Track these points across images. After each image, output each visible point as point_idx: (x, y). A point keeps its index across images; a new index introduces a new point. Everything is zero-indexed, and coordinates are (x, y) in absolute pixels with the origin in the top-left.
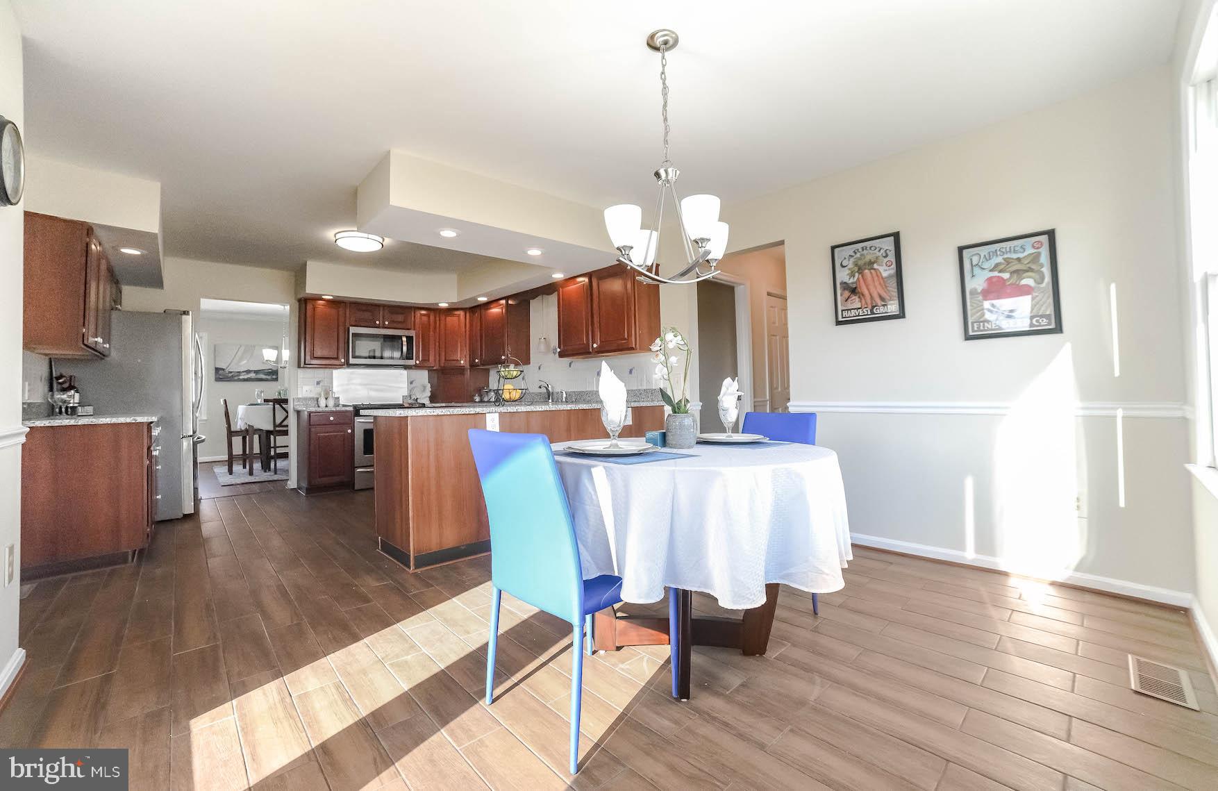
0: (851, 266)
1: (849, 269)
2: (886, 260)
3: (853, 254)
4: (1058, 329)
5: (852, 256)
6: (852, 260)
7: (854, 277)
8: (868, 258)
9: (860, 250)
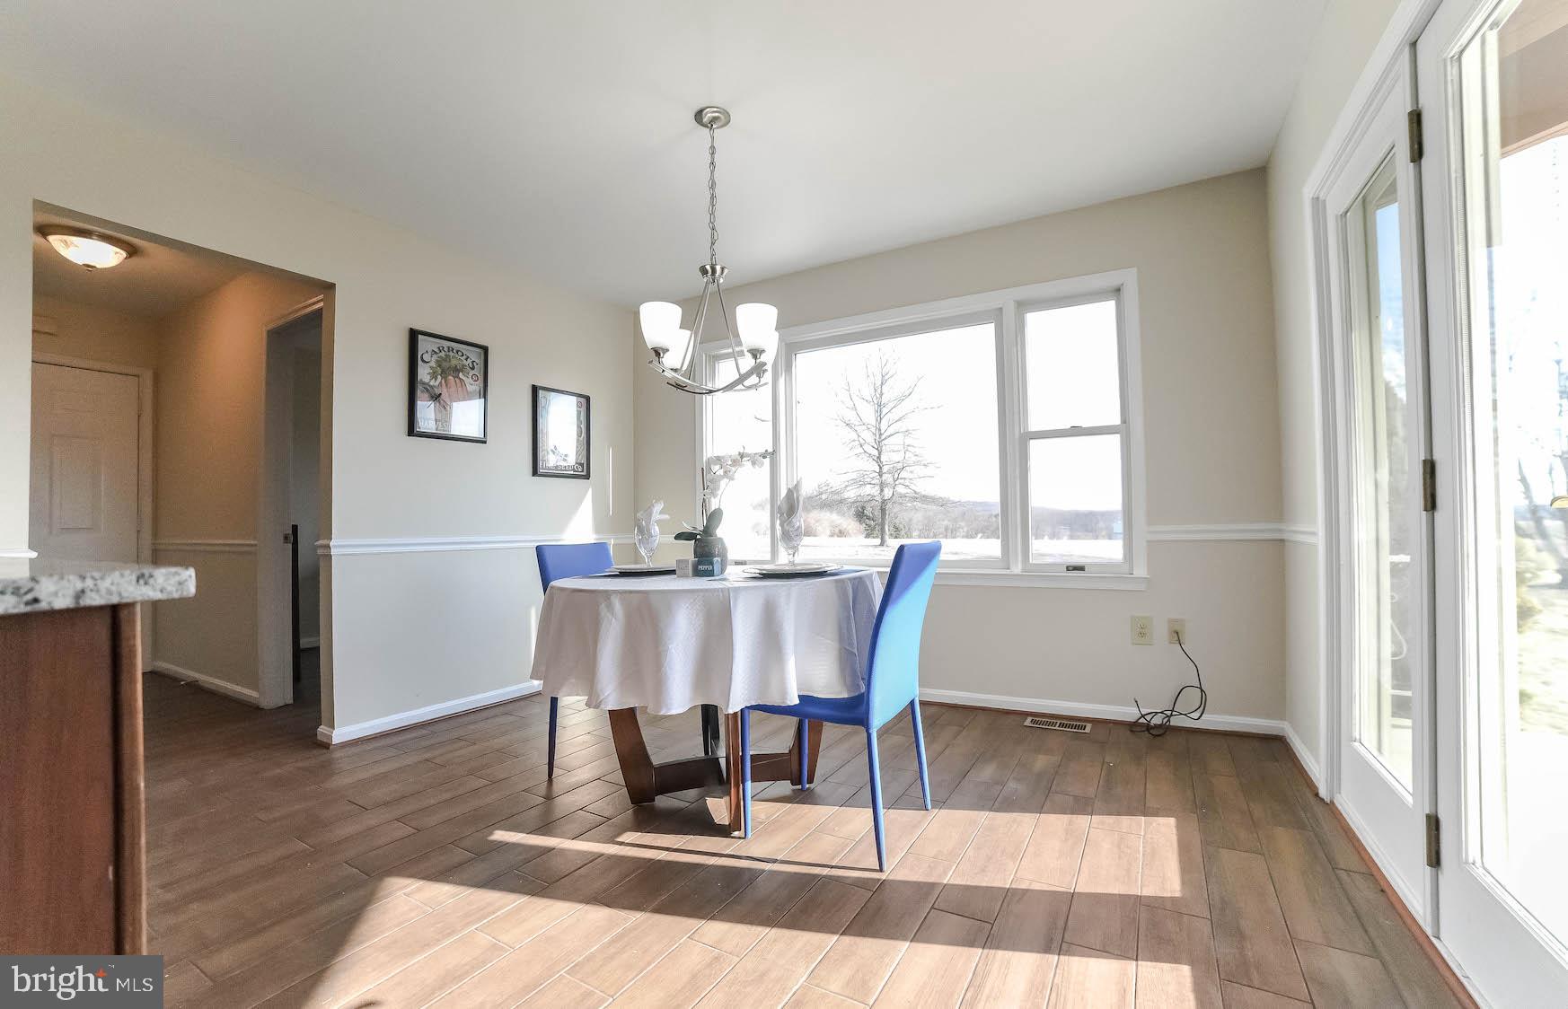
0: (433, 364)
1: (431, 368)
2: (472, 373)
3: (437, 350)
4: (587, 477)
5: (436, 353)
6: (435, 357)
7: (436, 380)
8: (454, 362)
9: (446, 349)
